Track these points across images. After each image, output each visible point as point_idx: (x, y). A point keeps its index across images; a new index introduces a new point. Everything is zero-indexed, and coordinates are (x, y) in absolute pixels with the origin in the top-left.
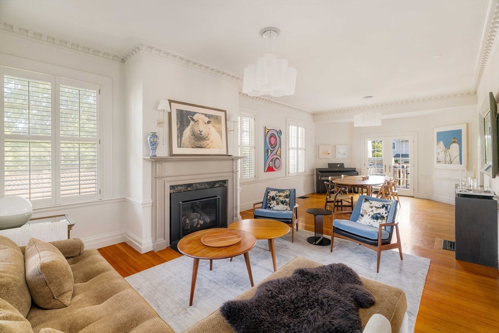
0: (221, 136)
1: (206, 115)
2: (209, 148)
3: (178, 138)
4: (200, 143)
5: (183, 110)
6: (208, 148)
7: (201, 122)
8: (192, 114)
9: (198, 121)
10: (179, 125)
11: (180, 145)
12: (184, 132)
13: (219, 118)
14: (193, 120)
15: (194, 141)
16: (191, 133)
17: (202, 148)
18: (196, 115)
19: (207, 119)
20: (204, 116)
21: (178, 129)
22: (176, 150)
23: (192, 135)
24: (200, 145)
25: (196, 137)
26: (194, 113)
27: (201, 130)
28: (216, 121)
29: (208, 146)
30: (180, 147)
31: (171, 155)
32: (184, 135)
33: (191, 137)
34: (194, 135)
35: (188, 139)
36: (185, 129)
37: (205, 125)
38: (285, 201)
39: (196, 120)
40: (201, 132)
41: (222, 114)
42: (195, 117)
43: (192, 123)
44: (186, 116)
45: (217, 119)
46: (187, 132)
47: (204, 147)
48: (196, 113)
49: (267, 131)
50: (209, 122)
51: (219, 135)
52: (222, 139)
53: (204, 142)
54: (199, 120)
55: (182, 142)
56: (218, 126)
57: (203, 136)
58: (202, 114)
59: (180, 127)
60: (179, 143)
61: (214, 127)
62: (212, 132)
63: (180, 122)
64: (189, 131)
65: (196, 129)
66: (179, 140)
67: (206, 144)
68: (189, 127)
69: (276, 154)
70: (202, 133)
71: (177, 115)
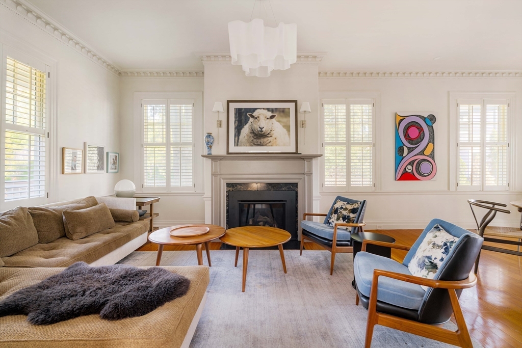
0: (289, 131)
1: (268, 110)
2: (272, 146)
3: (235, 137)
4: (259, 141)
5: (242, 109)
6: (269, 146)
7: (262, 118)
8: (252, 110)
9: (258, 117)
10: (237, 124)
11: (237, 144)
12: (242, 131)
13: (287, 110)
14: (253, 117)
15: (253, 139)
16: (250, 131)
17: (263, 145)
18: (257, 111)
19: (270, 114)
20: (267, 111)
21: (235, 128)
22: (233, 149)
23: (251, 133)
24: (260, 142)
25: (256, 135)
26: (255, 110)
27: (261, 127)
28: (282, 114)
29: (270, 144)
30: (237, 145)
31: (228, 153)
32: (241, 133)
33: (250, 135)
34: (254, 133)
35: (246, 137)
36: (243, 127)
37: (268, 120)
38: (349, 216)
39: (255, 117)
40: (261, 128)
41: (292, 106)
42: (255, 114)
43: (251, 120)
44: (244, 114)
45: (284, 112)
46: (246, 130)
47: (265, 145)
48: (256, 109)
49: (399, 119)
50: (272, 117)
51: (285, 130)
52: (289, 135)
53: (266, 139)
54: (260, 116)
55: (239, 141)
56: (285, 120)
57: (265, 133)
58: (264, 109)
59: (238, 126)
60: (236, 141)
61: (279, 121)
62: (276, 127)
63: (238, 121)
64: (248, 129)
65: (256, 127)
66: (237, 138)
67: (269, 141)
68: (248, 125)
69: (422, 153)
70: (263, 129)
71: (235, 114)
